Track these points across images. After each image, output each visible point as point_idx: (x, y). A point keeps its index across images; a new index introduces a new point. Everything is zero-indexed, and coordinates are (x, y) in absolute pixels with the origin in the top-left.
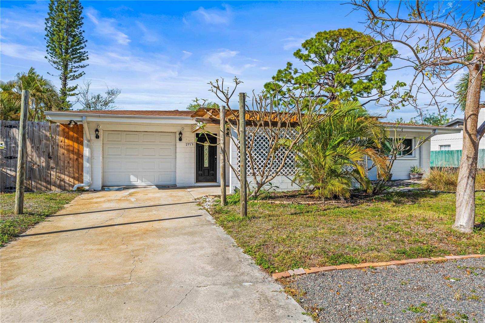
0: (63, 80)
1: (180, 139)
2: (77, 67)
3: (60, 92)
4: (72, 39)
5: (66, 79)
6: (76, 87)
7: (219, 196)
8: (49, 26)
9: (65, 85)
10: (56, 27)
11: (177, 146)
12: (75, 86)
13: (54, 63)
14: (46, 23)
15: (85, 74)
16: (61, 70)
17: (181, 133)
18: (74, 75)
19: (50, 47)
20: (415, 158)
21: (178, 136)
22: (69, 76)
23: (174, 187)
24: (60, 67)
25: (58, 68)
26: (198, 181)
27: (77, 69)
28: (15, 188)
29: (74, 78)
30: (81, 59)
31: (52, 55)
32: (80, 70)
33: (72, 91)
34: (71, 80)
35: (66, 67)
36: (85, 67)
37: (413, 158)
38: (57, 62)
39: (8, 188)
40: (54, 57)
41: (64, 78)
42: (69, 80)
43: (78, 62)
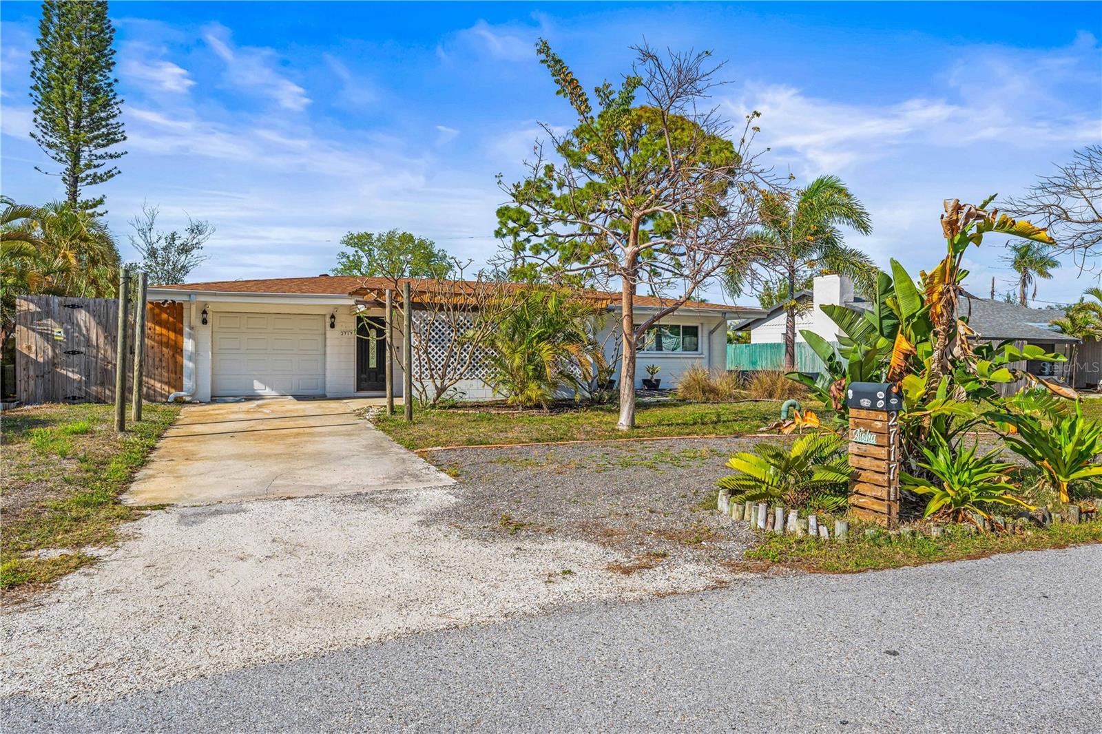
0: (69, 185)
1: (332, 326)
2: (101, 157)
4: (89, 97)
5: (76, 180)
6: (101, 202)
7: (385, 406)
8: (41, 68)
9: (74, 195)
10: (57, 72)
11: (328, 336)
12: (98, 199)
13: (50, 146)
14: (32, 62)
15: (119, 172)
17: (333, 317)
18: (95, 174)
19: (42, 114)
21: (328, 321)
22: (83, 175)
23: (323, 397)
24: (63, 155)
25: (59, 158)
26: (359, 389)
27: (100, 162)
29: (96, 179)
30: (110, 139)
31: (45, 130)
32: (109, 164)
33: (91, 208)
34: (88, 184)
35: (76, 157)
36: (119, 156)
38: (56, 145)
39: (69, 398)
40: (50, 134)
41: (71, 179)
42: (85, 183)
43: (104, 146)
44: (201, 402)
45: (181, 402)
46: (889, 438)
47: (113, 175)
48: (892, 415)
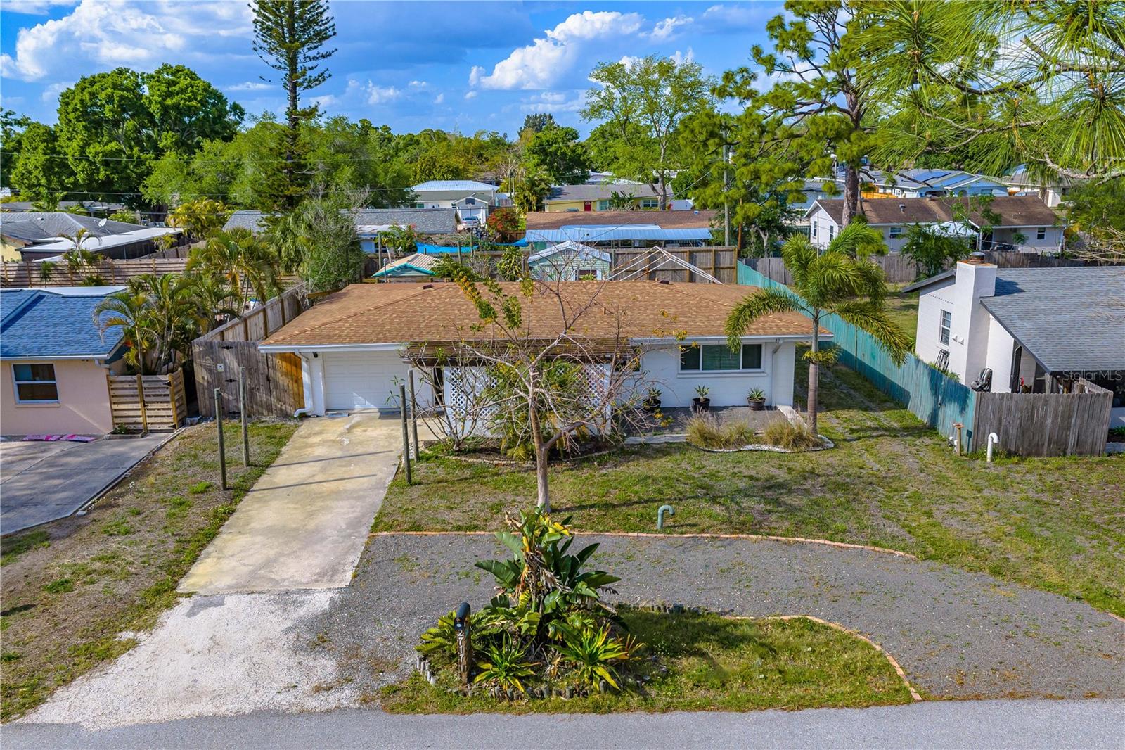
0: (290, 90)
2: (315, 58)
5: (295, 86)
9: (294, 100)
12: (313, 106)
16: (285, 68)
18: (310, 77)
20: (765, 376)
22: (300, 80)
24: (282, 61)
25: (278, 64)
27: (314, 64)
28: (240, 413)
29: (312, 83)
30: (322, 37)
34: (305, 88)
35: (293, 61)
36: (330, 55)
37: (763, 372)
39: (233, 414)
41: (291, 85)
42: (302, 88)
44: (318, 416)
45: (303, 417)
47: (324, 79)
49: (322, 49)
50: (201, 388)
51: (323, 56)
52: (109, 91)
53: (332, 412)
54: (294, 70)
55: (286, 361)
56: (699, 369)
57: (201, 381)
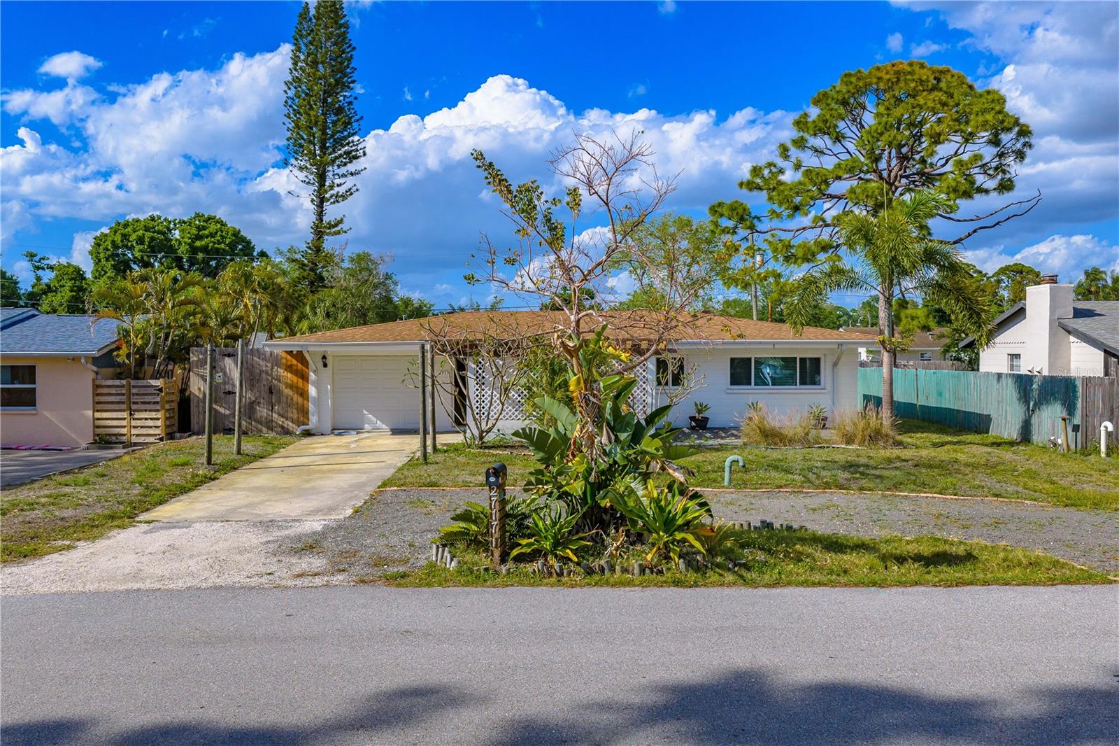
0: (317, 206)
2: (344, 176)
3: (312, 231)
5: (322, 201)
6: (341, 221)
8: (292, 96)
9: (320, 214)
12: (339, 219)
14: (285, 92)
15: (357, 190)
16: (314, 184)
18: (338, 193)
19: (293, 140)
20: (823, 391)
22: (327, 196)
24: (311, 177)
25: (307, 180)
27: (342, 180)
28: (234, 430)
29: (339, 198)
30: (352, 157)
34: (331, 203)
35: (322, 177)
36: (358, 173)
37: (819, 391)
38: (305, 168)
41: (318, 200)
42: (329, 203)
43: (345, 164)
44: (322, 434)
45: (308, 434)
46: (491, 504)
47: (351, 194)
48: (493, 489)
49: (351, 167)
50: (196, 400)
51: (352, 174)
52: (140, 233)
53: (338, 430)
54: (322, 185)
55: (292, 373)
56: (750, 384)
57: (197, 393)
